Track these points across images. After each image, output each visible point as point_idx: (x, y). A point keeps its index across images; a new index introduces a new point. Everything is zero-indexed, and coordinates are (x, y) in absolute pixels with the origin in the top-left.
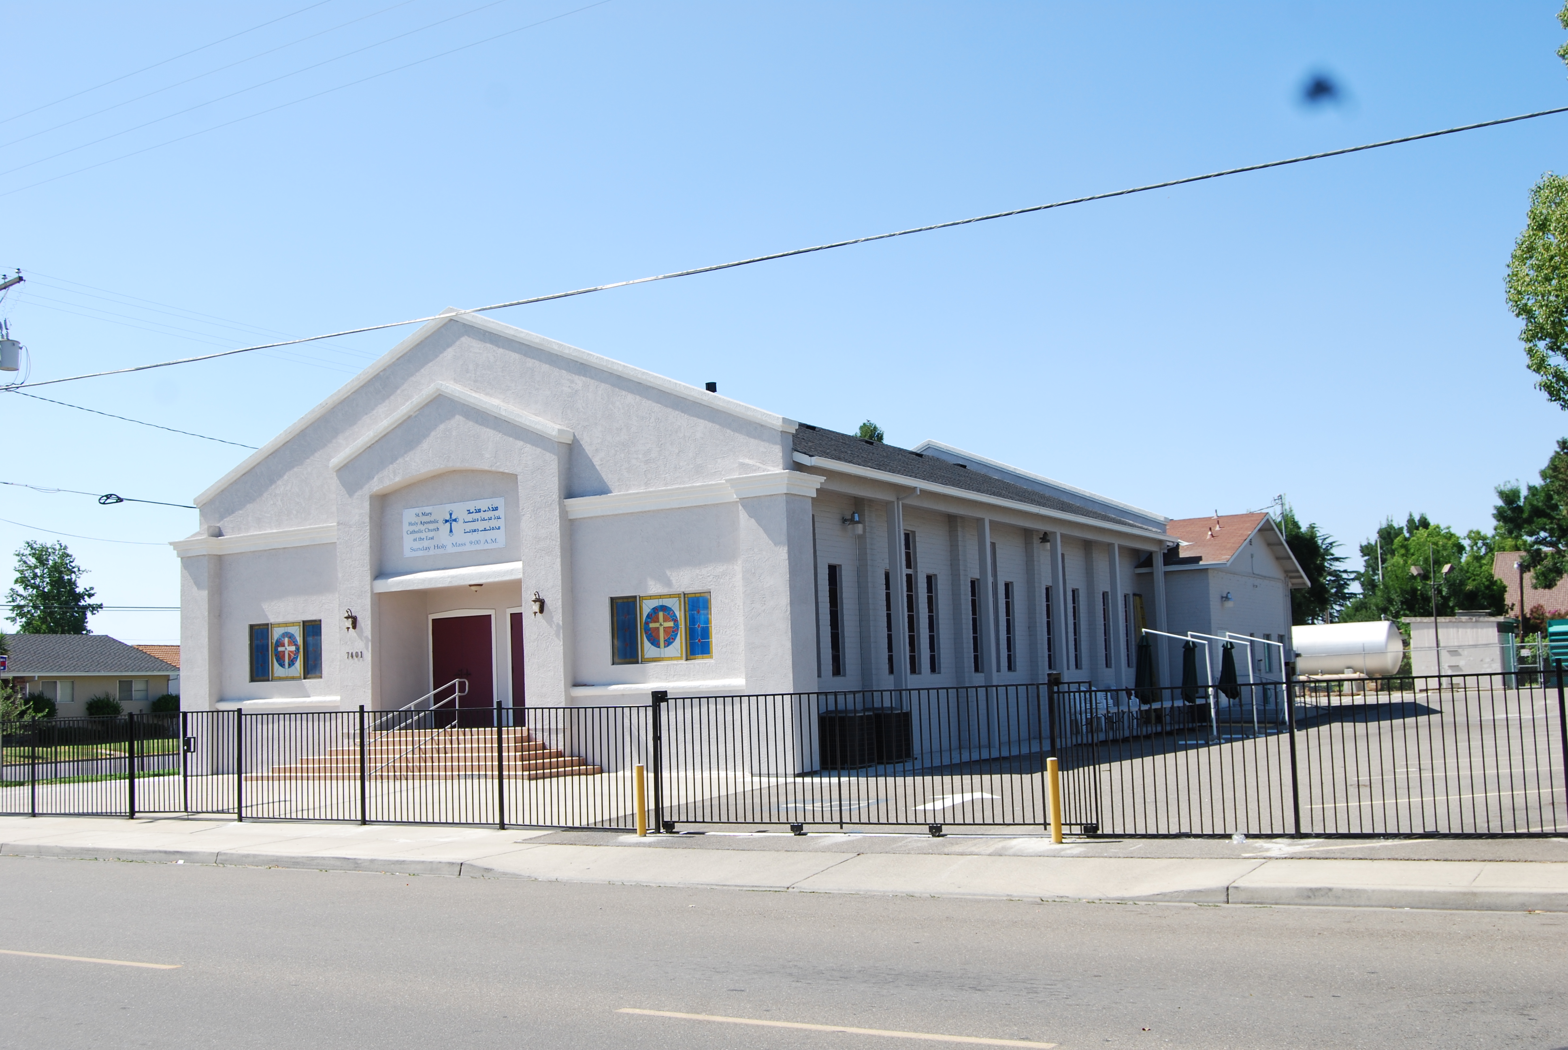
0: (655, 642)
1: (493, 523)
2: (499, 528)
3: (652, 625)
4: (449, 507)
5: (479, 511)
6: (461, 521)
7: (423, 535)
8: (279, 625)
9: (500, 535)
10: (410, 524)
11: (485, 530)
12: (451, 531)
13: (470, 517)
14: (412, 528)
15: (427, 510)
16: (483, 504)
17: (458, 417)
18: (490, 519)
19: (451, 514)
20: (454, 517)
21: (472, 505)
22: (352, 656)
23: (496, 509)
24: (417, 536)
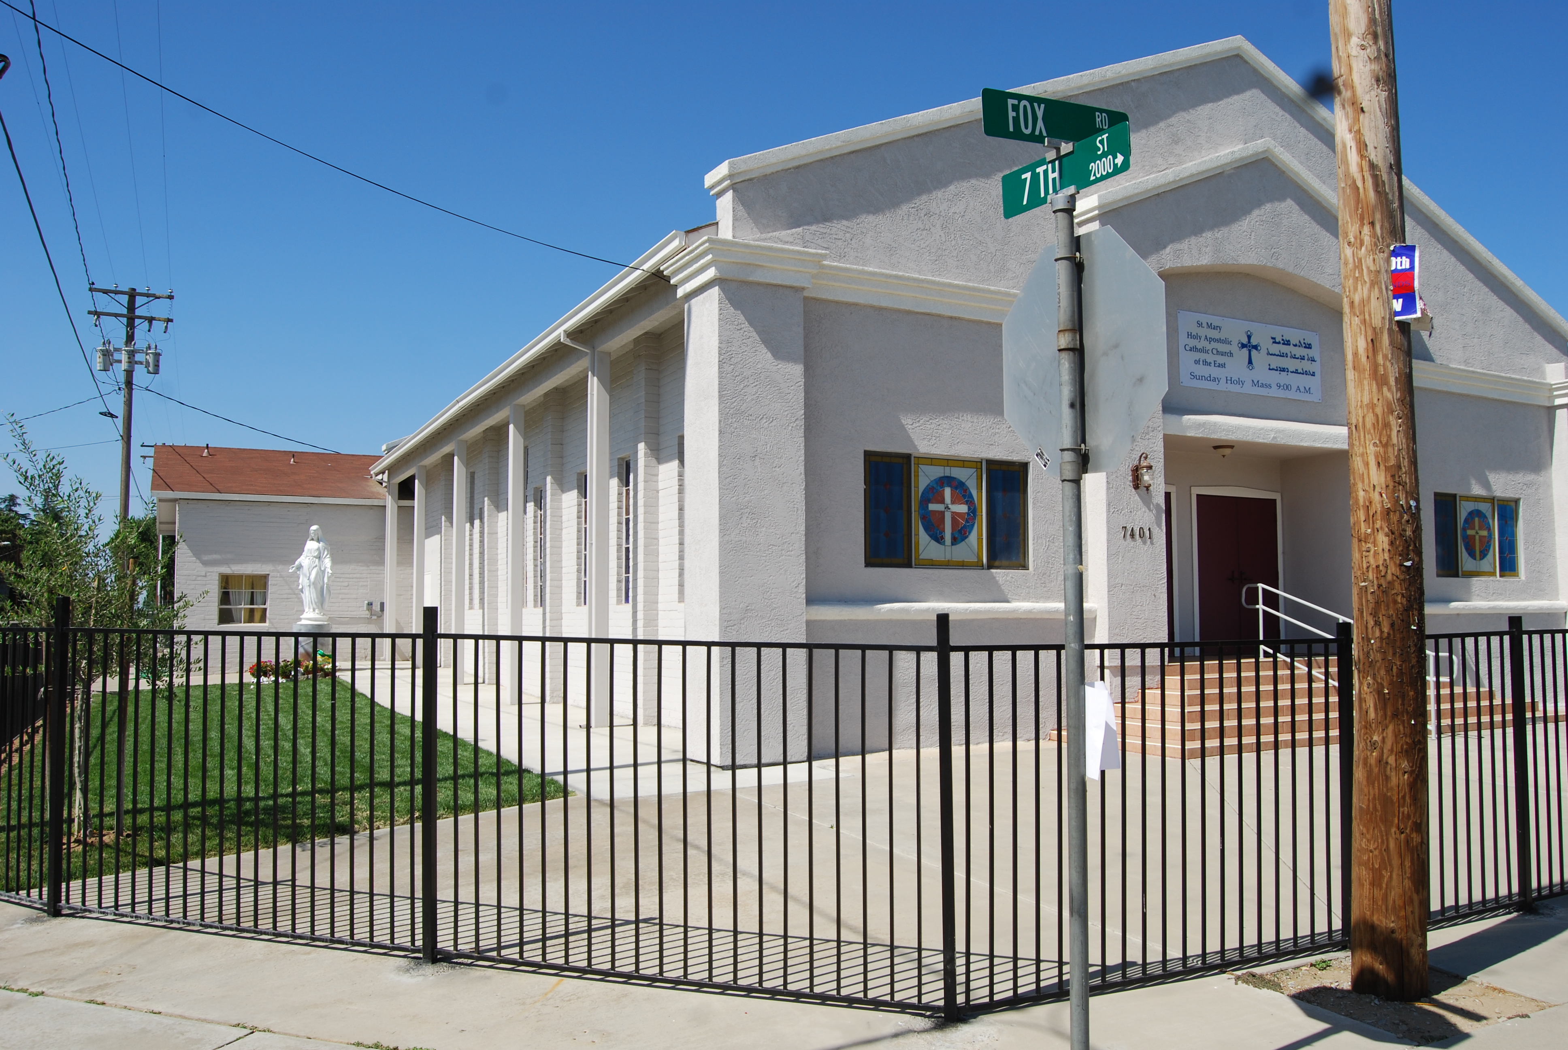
0: (1472, 554)
1: (1306, 365)
2: (1313, 375)
3: (1469, 532)
4: (1254, 327)
5: (1287, 343)
6: (1264, 351)
7: (1210, 358)
8: (933, 459)
9: (1313, 383)
10: (1190, 335)
11: (1296, 372)
12: (1250, 362)
13: (1275, 349)
14: (1192, 343)
15: (1216, 321)
16: (1294, 335)
17: (1289, 201)
18: (1303, 358)
19: (1249, 337)
20: (1254, 342)
21: (1279, 332)
23: (1309, 346)
24: (1202, 356)
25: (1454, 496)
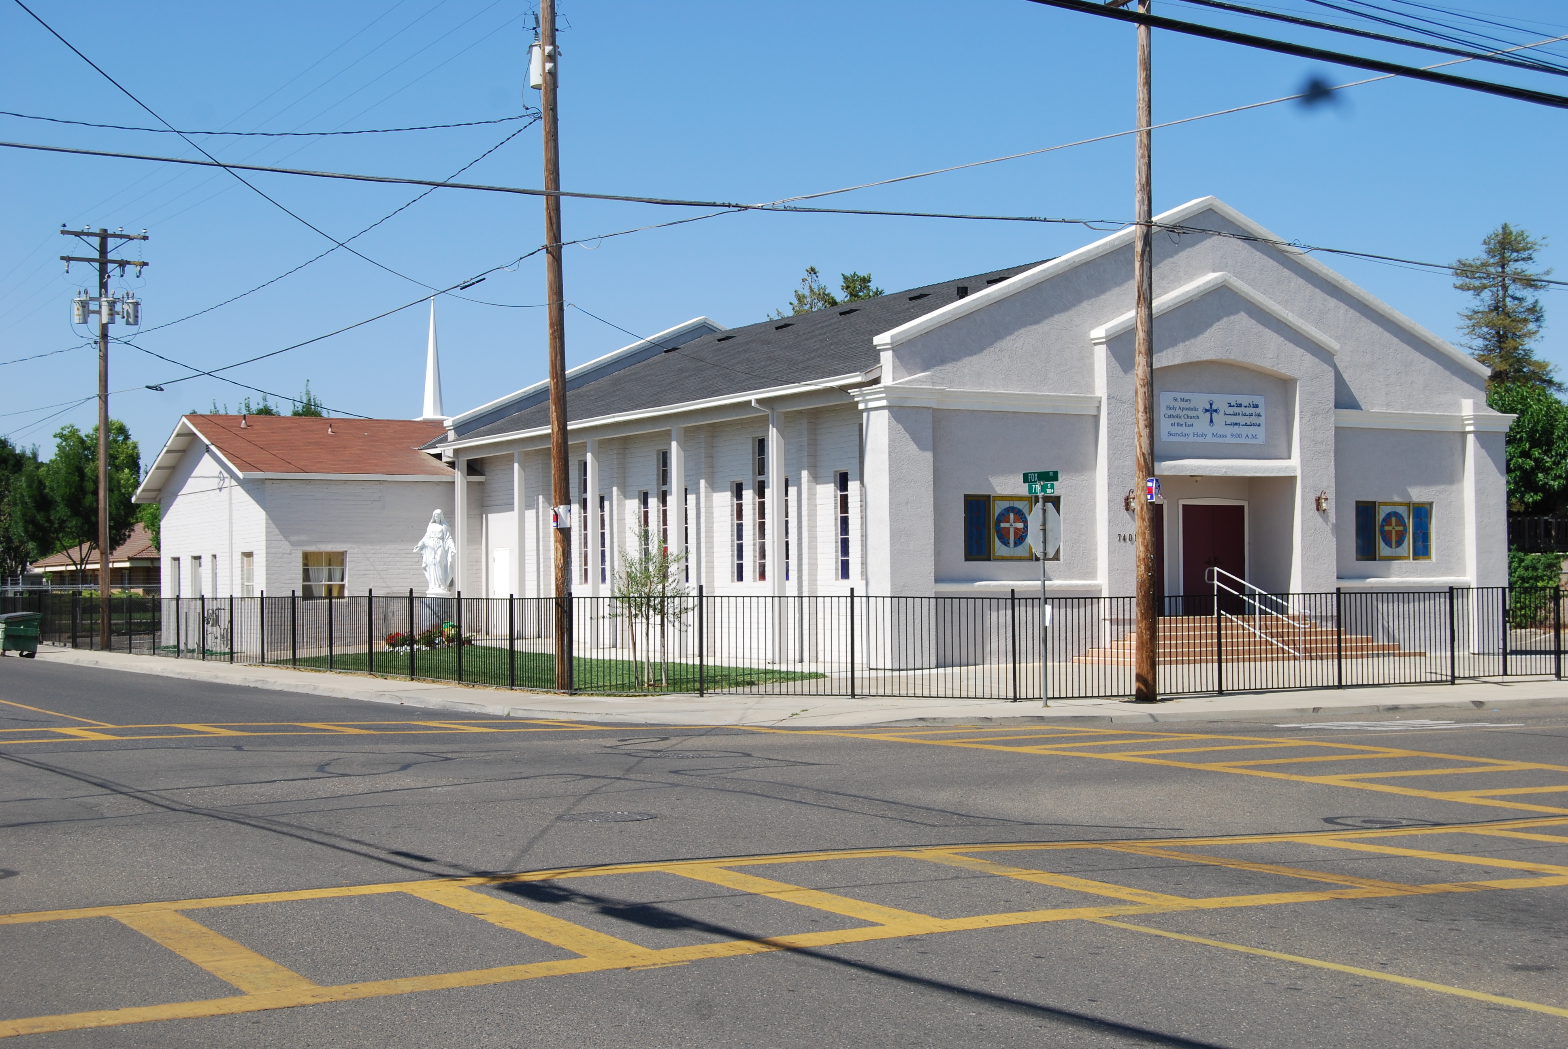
0: (1388, 543)
1: (1254, 419)
2: (1259, 425)
3: (1387, 528)
4: (1214, 397)
5: (1240, 406)
6: (1222, 413)
7: (1182, 421)
8: (1003, 498)
9: (1260, 432)
10: (1168, 408)
11: (1246, 425)
12: (1211, 421)
13: (1231, 410)
14: (1170, 412)
15: (1187, 396)
16: (1245, 400)
17: (1242, 313)
18: (1251, 415)
19: (1211, 405)
20: (1214, 407)
21: (1233, 399)
22: (1124, 539)
23: (1256, 406)
24: (1177, 420)
25: (1375, 502)
